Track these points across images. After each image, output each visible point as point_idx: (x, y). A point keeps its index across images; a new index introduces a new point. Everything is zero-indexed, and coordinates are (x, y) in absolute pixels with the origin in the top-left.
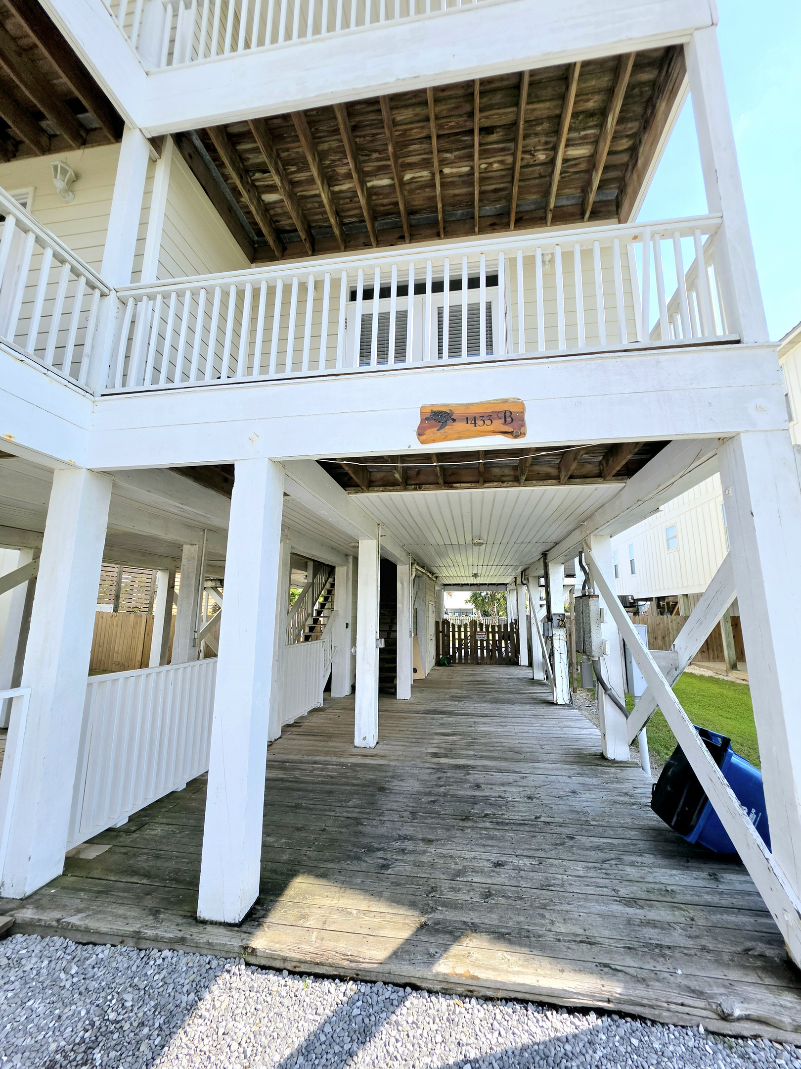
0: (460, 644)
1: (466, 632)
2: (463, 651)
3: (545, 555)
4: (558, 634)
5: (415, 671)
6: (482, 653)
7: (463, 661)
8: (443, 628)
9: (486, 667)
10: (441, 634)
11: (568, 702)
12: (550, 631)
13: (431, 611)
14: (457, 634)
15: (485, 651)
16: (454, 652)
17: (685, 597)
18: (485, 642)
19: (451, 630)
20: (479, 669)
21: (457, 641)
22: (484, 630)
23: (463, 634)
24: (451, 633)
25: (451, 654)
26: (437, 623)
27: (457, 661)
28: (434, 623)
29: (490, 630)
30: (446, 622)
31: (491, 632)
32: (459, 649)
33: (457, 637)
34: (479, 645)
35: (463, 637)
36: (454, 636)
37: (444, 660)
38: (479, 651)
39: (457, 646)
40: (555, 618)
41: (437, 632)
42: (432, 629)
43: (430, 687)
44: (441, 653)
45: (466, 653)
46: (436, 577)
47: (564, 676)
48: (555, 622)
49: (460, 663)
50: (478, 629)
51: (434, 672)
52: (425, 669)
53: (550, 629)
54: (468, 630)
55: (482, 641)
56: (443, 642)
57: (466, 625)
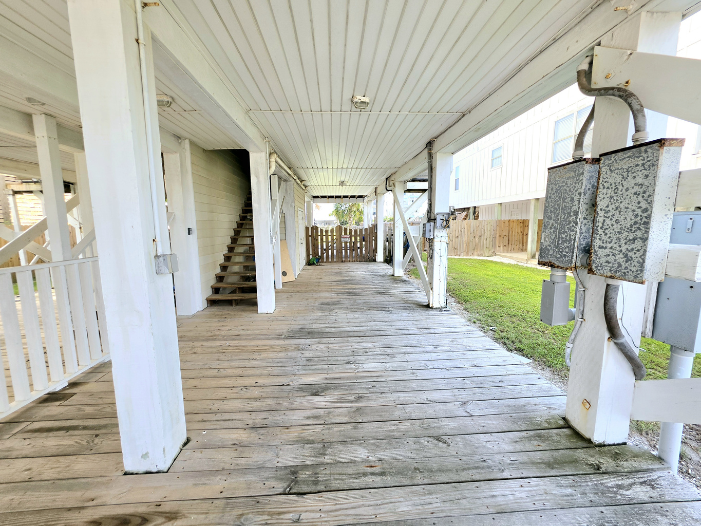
0: (327, 246)
1: (332, 236)
2: (330, 251)
3: (430, 144)
4: (439, 236)
5: (284, 274)
6: (346, 252)
7: (330, 260)
8: (312, 233)
9: (349, 264)
10: (310, 238)
11: (443, 305)
12: (432, 233)
13: (300, 217)
14: (324, 237)
15: (348, 251)
16: (322, 253)
17: (499, 205)
18: (348, 244)
19: (319, 234)
20: (344, 267)
21: (324, 244)
22: (348, 234)
23: (330, 237)
24: (319, 237)
25: (320, 255)
26: (307, 228)
27: (325, 260)
28: (304, 229)
29: (353, 234)
30: (315, 228)
31: (354, 236)
32: (327, 250)
33: (324, 240)
34: (343, 246)
35: (330, 240)
36: (322, 239)
37: (314, 260)
38: (343, 251)
39: (325, 247)
40: (439, 218)
41: (307, 236)
42: (302, 234)
43: (298, 292)
44: (311, 253)
45: (332, 253)
46: (306, 187)
47: (442, 279)
48: (439, 222)
49: (327, 261)
50: (343, 234)
51: (305, 272)
52: (295, 271)
53: (432, 230)
54: (335, 234)
55: (346, 243)
56: (313, 245)
57: (332, 231)
